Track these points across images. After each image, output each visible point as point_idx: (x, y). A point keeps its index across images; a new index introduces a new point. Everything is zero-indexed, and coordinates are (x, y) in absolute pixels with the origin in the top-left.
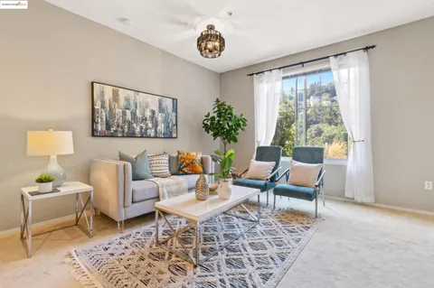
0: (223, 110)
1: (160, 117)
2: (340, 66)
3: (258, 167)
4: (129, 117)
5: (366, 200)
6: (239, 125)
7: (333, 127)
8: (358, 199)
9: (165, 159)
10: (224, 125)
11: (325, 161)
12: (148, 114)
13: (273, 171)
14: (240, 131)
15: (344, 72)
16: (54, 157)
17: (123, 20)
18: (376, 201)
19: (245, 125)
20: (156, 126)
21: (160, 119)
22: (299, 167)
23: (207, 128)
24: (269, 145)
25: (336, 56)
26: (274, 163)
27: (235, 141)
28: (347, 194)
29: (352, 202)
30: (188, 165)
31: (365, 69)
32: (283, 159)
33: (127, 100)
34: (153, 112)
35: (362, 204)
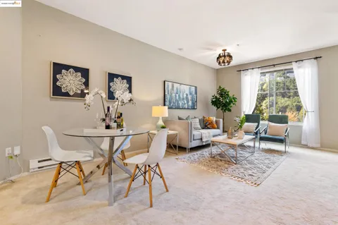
0: (223, 93)
1: (190, 97)
2: (299, 67)
3: (247, 126)
4: (177, 98)
5: (315, 146)
6: (232, 102)
7: (286, 99)
8: (310, 145)
9: (197, 120)
10: (224, 102)
11: (289, 123)
12: (185, 96)
13: (257, 128)
14: (232, 105)
15: (301, 70)
16: (161, 118)
17: (180, 49)
18: (322, 147)
19: (236, 101)
20: (188, 102)
21: (190, 98)
22: (274, 126)
23: (213, 103)
24: (251, 113)
25: (296, 62)
26: (256, 124)
27: (230, 110)
28: (303, 142)
29: (306, 146)
30: (209, 124)
31: (315, 70)
32: (261, 122)
33: (177, 89)
34: (187, 95)
35: (313, 148)
